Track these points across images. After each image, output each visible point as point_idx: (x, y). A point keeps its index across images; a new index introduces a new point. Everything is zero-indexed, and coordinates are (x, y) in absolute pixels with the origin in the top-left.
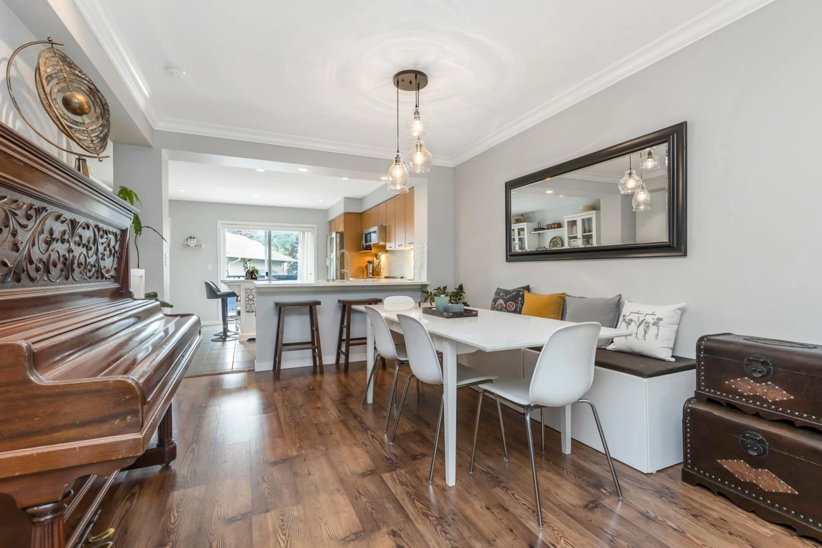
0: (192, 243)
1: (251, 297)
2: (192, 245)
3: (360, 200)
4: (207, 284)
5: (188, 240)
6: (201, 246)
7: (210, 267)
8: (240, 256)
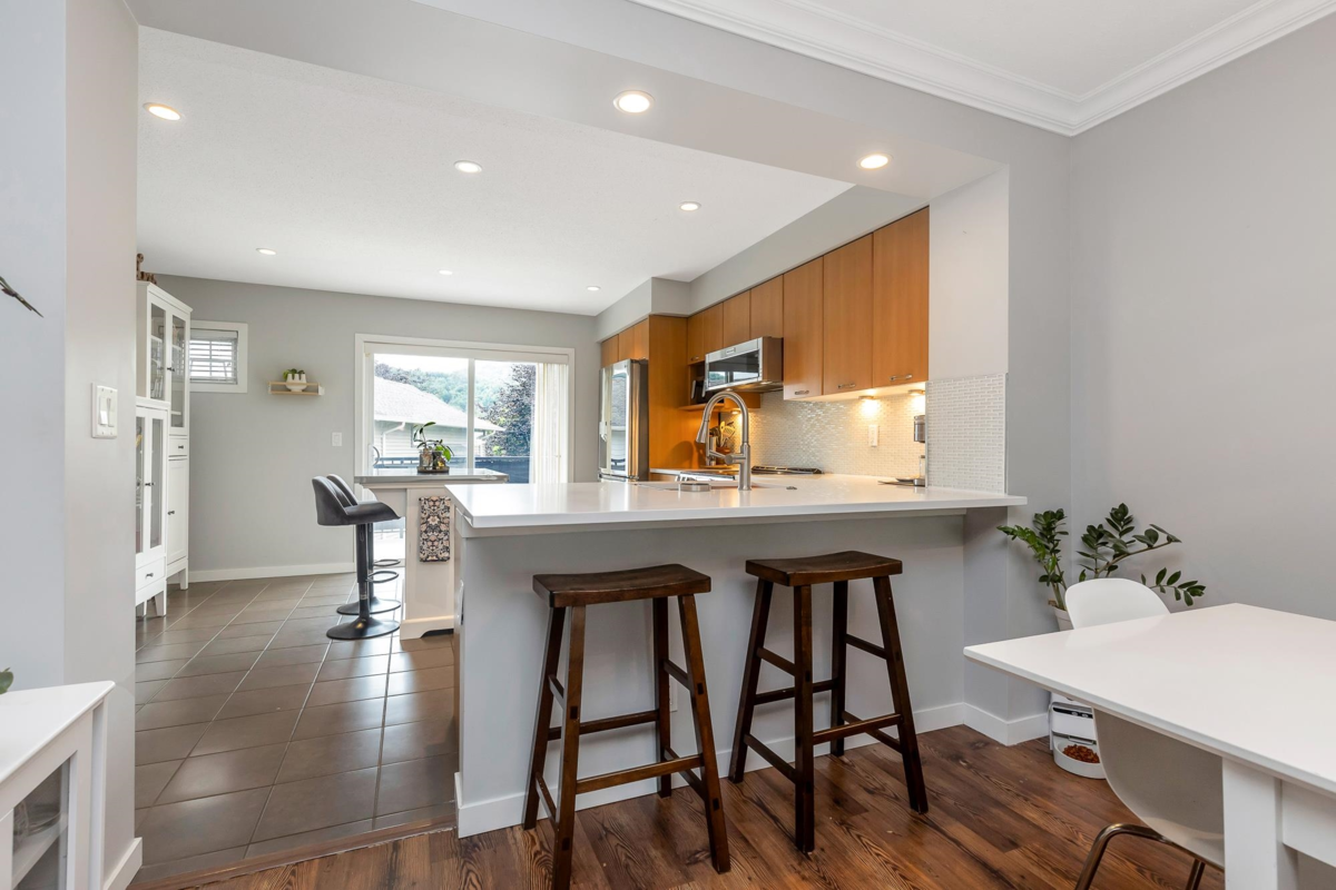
0: (297, 384)
1: (433, 521)
2: (297, 389)
3: (689, 286)
4: (318, 486)
5: (286, 377)
6: (317, 391)
7: (338, 439)
8: (405, 420)
